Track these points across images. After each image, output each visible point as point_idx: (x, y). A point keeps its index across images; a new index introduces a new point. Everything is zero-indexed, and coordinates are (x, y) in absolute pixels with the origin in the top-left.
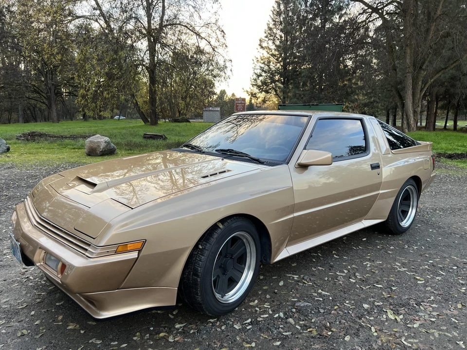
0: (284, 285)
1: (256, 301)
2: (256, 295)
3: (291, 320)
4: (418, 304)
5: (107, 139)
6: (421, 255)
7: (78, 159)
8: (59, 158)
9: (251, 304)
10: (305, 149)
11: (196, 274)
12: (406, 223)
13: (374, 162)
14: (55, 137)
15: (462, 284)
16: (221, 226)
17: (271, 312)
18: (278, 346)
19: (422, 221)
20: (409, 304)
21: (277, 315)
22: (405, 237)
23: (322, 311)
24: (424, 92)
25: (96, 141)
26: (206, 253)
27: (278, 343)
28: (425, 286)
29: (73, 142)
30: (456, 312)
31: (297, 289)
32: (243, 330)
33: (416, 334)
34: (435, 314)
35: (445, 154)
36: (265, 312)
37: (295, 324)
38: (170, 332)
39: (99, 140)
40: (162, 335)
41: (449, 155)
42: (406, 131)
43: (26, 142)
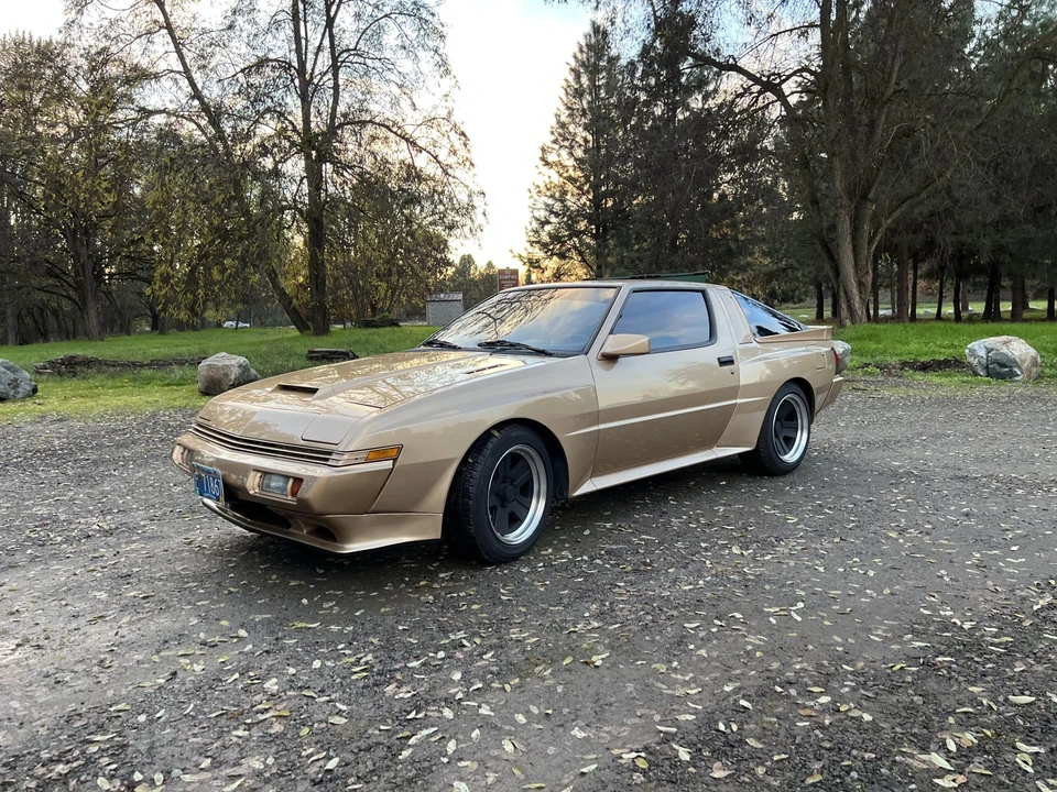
0: (590, 534)
1: (550, 550)
2: (549, 545)
3: (598, 561)
4: (779, 540)
5: (242, 360)
6: (806, 496)
9: (543, 553)
10: (611, 333)
11: (466, 494)
12: (791, 457)
13: (725, 354)
14: (118, 365)
15: (853, 521)
16: (496, 434)
17: (571, 557)
18: (580, 582)
20: (765, 541)
21: (579, 559)
23: (642, 551)
24: (875, 245)
25: (220, 364)
26: (479, 468)
27: (580, 579)
28: (796, 524)
29: (160, 374)
30: (829, 546)
31: (610, 536)
32: (533, 572)
33: (764, 564)
34: (799, 547)
35: (914, 363)
36: (562, 558)
37: (604, 564)
38: (433, 581)
39: (227, 363)
40: (422, 583)
41: (923, 363)
42: (848, 323)
43: (58, 379)
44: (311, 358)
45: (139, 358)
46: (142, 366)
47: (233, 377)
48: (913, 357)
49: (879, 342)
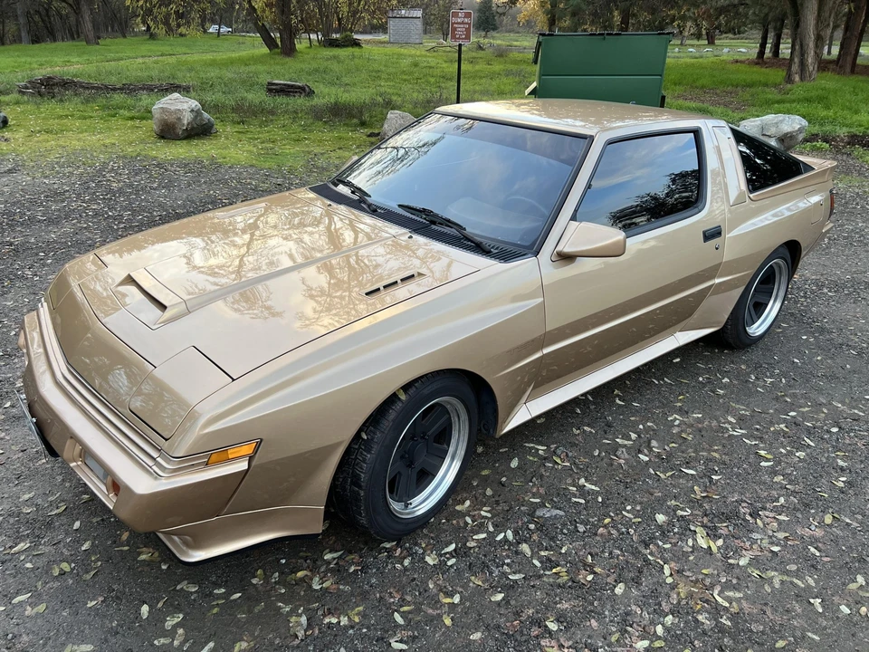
0: (519, 467)
1: (468, 503)
2: (469, 488)
3: (525, 548)
4: (755, 515)
5: (194, 103)
6: (777, 399)
7: (141, 146)
8: (104, 145)
9: (458, 508)
11: (356, 482)
12: (757, 329)
13: (712, 226)
14: (93, 88)
15: (842, 469)
16: (403, 397)
17: (491, 529)
18: (498, 604)
19: (792, 314)
20: (737, 515)
21: (501, 536)
22: (755, 355)
23: (581, 528)
25: (173, 108)
26: (375, 448)
27: (499, 597)
28: (773, 472)
29: (130, 101)
30: (819, 533)
31: (542, 476)
32: (441, 567)
33: (739, 579)
34: (781, 535)
35: (864, 137)
36: (481, 527)
37: (532, 557)
38: (314, 569)
39: (180, 105)
40: (301, 574)
42: (797, 78)
43: (38, 99)
44: (270, 91)
45: (113, 80)
46: (114, 89)
47: (185, 122)
48: (862, 129)
49: (827, 108)
